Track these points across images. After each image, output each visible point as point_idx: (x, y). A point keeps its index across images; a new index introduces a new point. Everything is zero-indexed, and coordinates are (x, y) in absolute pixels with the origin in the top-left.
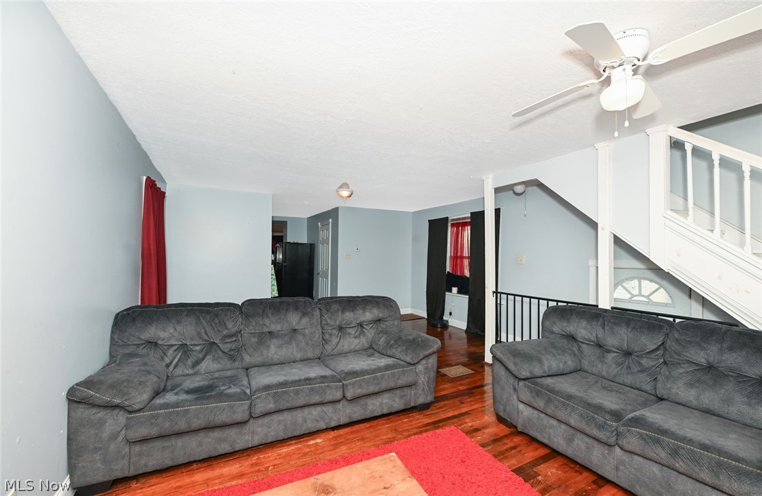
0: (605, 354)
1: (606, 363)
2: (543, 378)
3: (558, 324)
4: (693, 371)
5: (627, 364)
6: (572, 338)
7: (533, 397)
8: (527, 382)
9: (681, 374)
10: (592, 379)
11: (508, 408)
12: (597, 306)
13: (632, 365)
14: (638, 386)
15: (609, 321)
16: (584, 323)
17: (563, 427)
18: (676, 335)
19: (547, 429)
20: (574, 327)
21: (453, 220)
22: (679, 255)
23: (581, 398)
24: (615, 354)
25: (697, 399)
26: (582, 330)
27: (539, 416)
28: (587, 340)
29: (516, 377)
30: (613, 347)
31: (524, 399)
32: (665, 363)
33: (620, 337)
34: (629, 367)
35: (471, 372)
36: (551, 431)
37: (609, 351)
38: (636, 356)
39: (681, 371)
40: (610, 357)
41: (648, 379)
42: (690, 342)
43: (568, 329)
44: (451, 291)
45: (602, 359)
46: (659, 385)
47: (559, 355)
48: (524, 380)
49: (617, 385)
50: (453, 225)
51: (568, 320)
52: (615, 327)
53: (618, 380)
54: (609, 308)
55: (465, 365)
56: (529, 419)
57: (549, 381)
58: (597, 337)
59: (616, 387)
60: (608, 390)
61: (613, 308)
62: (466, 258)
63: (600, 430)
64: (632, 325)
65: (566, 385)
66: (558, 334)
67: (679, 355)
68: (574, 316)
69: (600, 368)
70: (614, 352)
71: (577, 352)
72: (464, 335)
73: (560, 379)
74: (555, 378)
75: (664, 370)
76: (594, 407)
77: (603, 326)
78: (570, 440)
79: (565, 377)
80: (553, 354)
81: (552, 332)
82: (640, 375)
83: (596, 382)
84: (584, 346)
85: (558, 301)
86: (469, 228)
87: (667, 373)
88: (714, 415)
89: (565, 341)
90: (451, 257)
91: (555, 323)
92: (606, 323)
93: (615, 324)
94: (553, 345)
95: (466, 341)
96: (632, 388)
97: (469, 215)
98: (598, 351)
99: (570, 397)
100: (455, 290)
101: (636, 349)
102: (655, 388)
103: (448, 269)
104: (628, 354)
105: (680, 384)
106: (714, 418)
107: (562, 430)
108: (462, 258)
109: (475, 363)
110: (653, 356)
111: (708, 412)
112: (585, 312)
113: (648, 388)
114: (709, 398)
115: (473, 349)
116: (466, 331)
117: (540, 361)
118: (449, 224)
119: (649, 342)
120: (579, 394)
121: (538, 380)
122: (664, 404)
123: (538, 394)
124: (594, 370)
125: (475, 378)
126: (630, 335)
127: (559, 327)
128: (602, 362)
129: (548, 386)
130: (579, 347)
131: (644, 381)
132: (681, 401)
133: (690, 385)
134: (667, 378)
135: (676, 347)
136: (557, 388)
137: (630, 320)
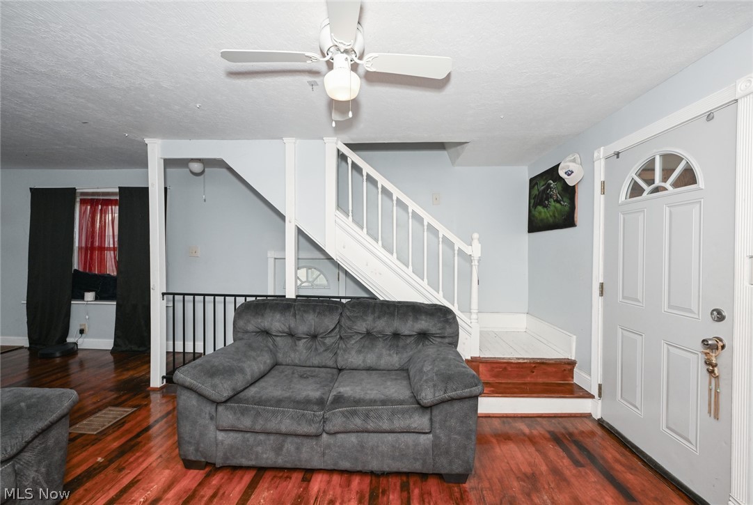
0: (297, 342)
1: (298, 351)
2: (246, 390)
3: (252, 322)
4: (359, 341)
5: (314, 346)
6: (266, 333)
7: (238, 419)
8: (228, 404)
9: (353, 344)
10: (288, 371)
11: (202, 445)
12: (285, 296)
13: (318, 347)
14: (324, 364)
15: (299, 310)
16: (278, 316)
17: (272, 437)
18: (348, 313)
19: (254, 449)
20: (268, 321)
21: (83, 194)
22: (344, 248)
23: (289, 398)
24: (305, 340)
25: (364, 361)
26: (275, 322)
27: (244, 438)
28: (280, 332)
29: (213, 402)
30: (304, 334)
31: (225, 424)
32: (341, 338)
33: (308, 323)
34: (316, 349)
35: (130, 410)
36: (259, 449)
37: (300, 339)
38: (322, 338)
39: (353, 342)
40: (301, 343)
41: (331, 355)
42: (356, 317)
43: (263, 325)
44: (82, 298)
45: (294, 348)
46: (339, 359)
47: (258, 356)
48: (226, 402)
49: (309, 369)
50: (83, 202)
51: (263, 315)
52: (304, 315)
53: (308, 364)
54: (294, 297)
55: (117, 404)
56: (232, 447)
57: (253, 391)
58: (290, 328)
59: (309, 371)
60: (305, 378)
61: (297, 296)
62: (109, 249)
63: (310, 425)
64: (318, 311)
65: (270, 389)
66: (253, 332)
67: (350, 329)
68: (268, 310)
69: (294, 357)
70: (304, 338)
71: (272, 347)
72: (110, 357)
73: (261, 384)
74: (257, 384)
75: (342, 345)
76: (303, 403)
77: (295, 315)
78: (278, 450)
79: (266, 379)
80: (254, 358)
81: (247, 332)
82: (325, 354)
83: (293, 373)
84: (278, 339)
85: (246, 296)
86: (116, 209)
87: (344, 346)
88: (373, 370)
89: (260, 338)
90: (80, 248)
91: (249, 321)
92: (297, 312)
93: (304, 311)
94: (250, 346)
95: (112, 366)
96: (319, 367)
97: (117, 190)
98: (289, 340)
99: (279, 402)
100: (90, 296)
101: (321, 331)
102: (336, 362)
103: (76, 266)
104: (314, 337)
105: (353, 352)
106: (374, 372)
107: (272, 442)
108: (102, 249)
109: (135, 395)
110: (333, 334)
111: (369, 369)
112: (277, 304)
113: (331, 363)
114: (370, 359)
115: (127, 375)
116: (113, 352)
117: (242, 371)
118: (78, 199)
119: (329, 322)
120: (287, 395)
121: (242, 395)
122: (345, 374)
123: (244, 412)
124: (288, 360)
125: (139, 419)
126: (317, 320)
127: (253, 324)
128: (295, 351)
129: (253, 397)
130: (274, 341)
131: (327, 359)
132: (354, 367)
133: (359, 352)
134: (345, 350)
135: (349, 323)
136: (264, 397)
137: (315, 306)
